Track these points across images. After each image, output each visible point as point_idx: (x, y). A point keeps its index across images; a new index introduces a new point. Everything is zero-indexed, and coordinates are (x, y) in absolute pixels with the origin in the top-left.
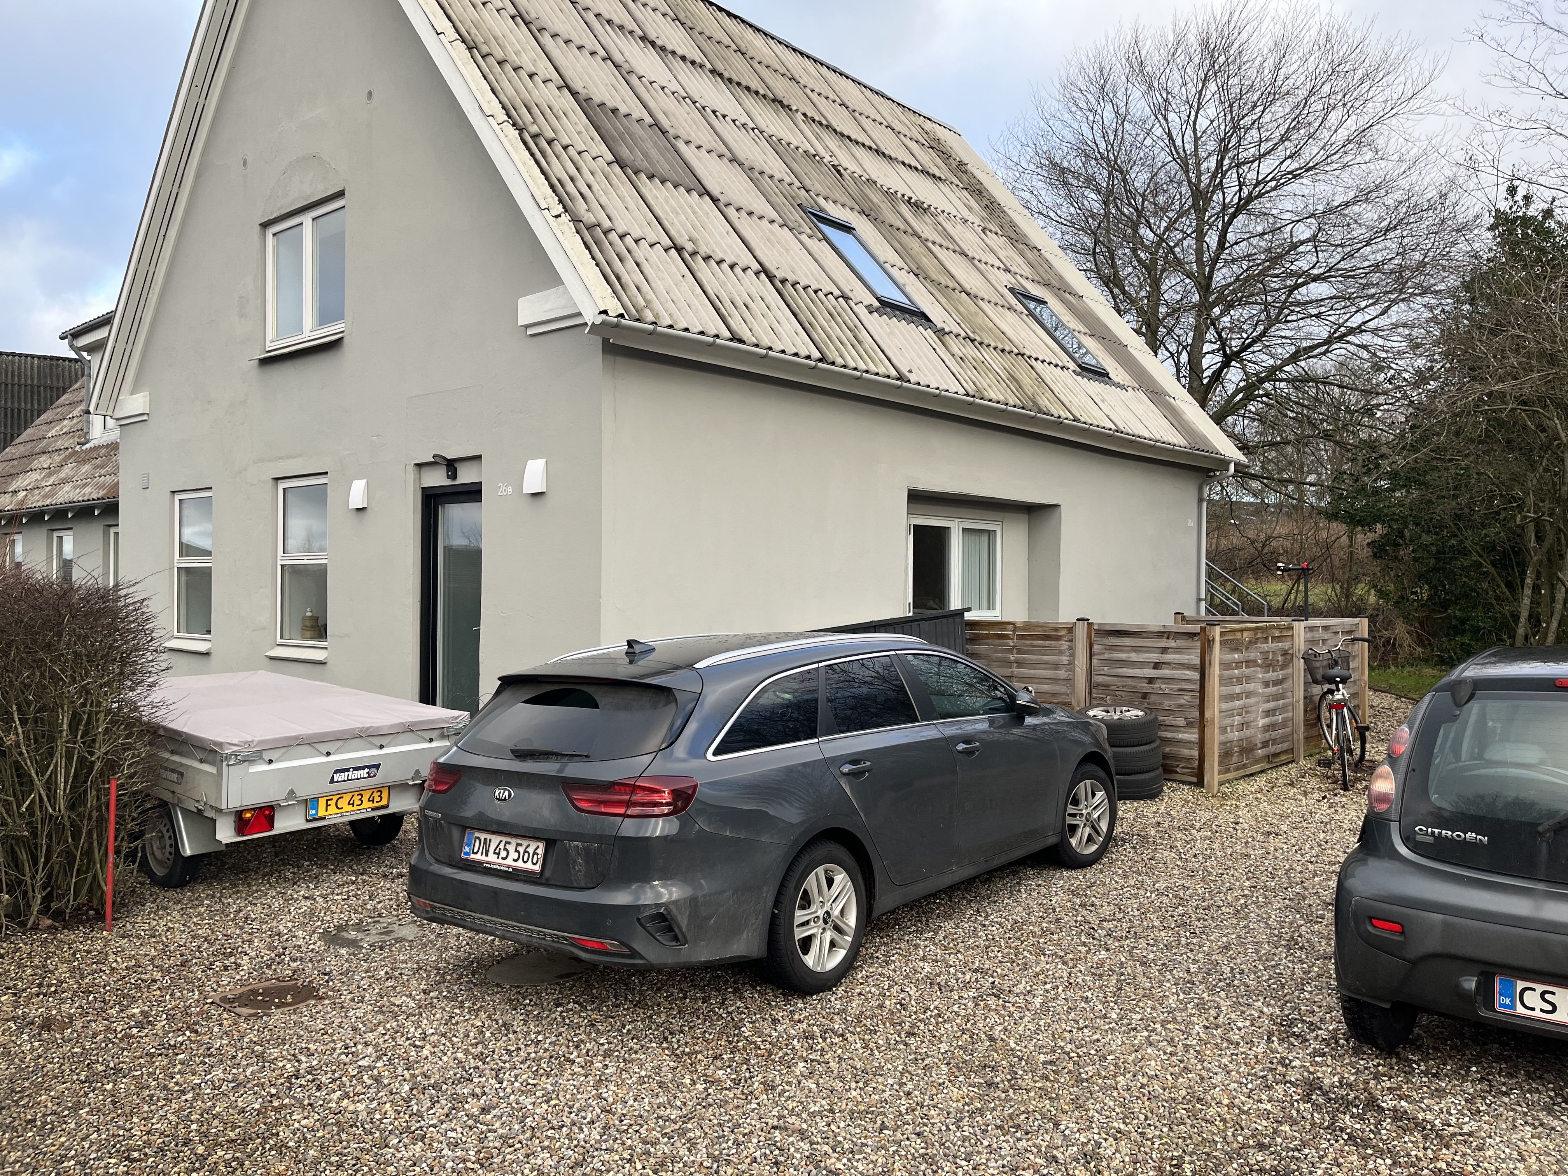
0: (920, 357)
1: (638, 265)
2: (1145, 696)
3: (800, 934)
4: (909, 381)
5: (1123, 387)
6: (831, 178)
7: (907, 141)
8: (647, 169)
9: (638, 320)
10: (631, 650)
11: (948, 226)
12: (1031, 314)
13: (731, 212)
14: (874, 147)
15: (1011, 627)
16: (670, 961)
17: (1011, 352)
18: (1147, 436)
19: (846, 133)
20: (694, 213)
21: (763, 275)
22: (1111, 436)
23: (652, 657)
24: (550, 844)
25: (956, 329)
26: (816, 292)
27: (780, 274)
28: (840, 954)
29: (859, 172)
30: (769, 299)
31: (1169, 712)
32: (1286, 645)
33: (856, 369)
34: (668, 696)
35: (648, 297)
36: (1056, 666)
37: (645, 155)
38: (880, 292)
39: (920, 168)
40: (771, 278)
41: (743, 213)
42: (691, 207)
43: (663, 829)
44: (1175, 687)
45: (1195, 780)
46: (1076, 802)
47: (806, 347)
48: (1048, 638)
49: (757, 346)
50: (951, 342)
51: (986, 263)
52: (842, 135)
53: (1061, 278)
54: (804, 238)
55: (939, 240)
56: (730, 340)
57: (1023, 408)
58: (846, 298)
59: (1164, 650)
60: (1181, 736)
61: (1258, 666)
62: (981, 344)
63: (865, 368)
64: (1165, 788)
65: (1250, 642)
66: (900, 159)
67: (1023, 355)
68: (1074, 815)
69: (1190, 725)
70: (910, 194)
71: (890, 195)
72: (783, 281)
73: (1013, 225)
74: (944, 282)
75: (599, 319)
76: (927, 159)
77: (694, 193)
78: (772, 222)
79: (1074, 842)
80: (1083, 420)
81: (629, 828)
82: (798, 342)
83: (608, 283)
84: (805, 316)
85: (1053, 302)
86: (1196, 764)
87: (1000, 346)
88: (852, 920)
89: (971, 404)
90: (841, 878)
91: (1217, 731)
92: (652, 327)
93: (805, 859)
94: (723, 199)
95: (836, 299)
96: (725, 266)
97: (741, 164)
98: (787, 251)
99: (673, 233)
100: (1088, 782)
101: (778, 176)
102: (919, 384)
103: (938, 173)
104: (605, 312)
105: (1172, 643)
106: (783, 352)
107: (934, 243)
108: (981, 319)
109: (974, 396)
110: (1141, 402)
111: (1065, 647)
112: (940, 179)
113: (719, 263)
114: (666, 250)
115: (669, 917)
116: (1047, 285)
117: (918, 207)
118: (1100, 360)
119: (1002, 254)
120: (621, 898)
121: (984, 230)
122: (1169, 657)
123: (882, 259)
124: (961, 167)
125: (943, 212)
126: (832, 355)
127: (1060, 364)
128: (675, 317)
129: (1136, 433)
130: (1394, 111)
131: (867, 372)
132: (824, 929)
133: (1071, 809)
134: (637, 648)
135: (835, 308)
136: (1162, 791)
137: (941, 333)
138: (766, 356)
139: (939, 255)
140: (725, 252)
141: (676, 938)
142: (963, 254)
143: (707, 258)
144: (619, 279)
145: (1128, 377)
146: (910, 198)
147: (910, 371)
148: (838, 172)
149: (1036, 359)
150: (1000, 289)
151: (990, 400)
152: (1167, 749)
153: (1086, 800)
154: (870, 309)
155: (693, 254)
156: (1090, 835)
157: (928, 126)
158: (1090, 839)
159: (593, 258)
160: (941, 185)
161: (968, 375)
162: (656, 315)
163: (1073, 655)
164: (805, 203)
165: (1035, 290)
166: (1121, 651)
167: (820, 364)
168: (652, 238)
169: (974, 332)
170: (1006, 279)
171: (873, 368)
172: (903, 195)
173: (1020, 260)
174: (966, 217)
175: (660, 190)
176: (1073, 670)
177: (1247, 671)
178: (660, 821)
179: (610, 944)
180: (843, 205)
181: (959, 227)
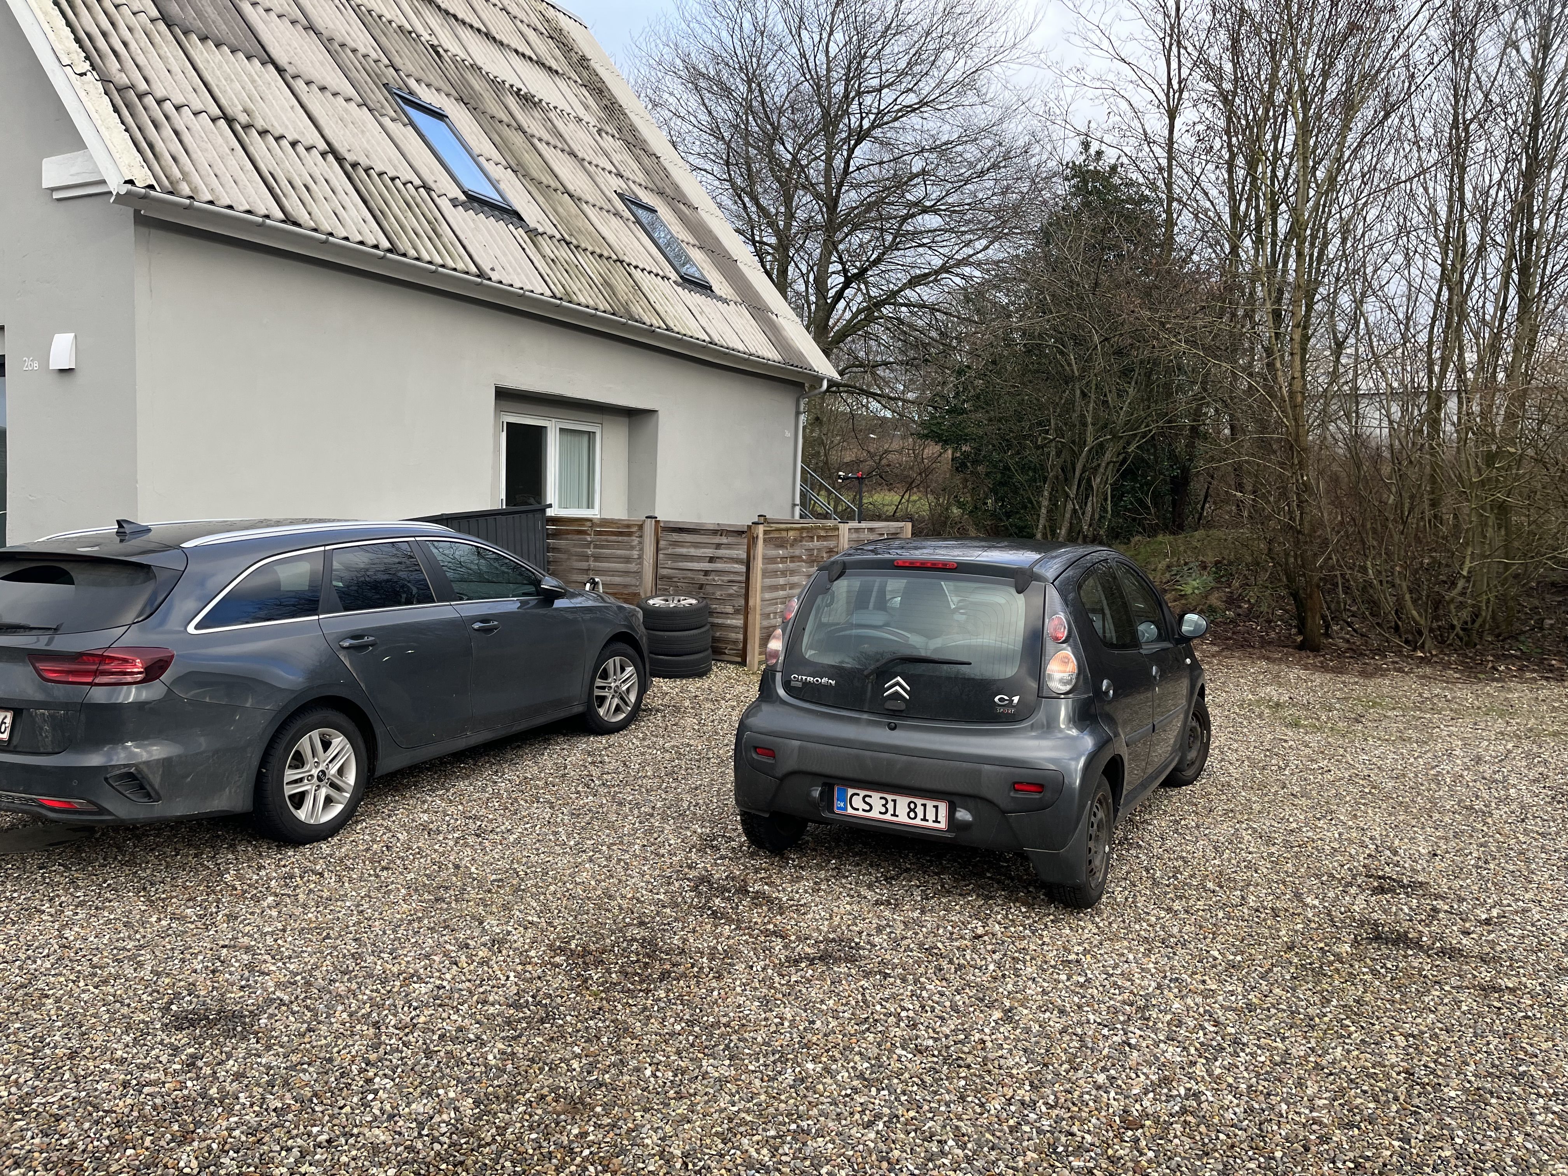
0: (505, 255)
1: (176, 133)
2: (701, 586)
3: (289, 791)
4: (490, 279)
5: (725, 301)
6: (428, 58)
7: (524, 28)
8: (199, 28)
9: (171, 193)
10: (122, 530)
11: (559, 124)
12: (638, 221)
13: (299, 85)
14: (484, 30)
15: (589, 524)
16: (141, 816)
17: (609, 258)
18: (741, 349)
19: (452, 11)
20: (253, 82)
21: (330, 157)
22: (704, 347)
23: (145, 537)
24: (18, 713)
25: (551, 230)
26: (393, 179)
27: (350, 157)
28: (337, 809)
29: (464, 56)
30: (334, 182)
31: (722, 601)
32: (831, 544)
33: (430, 263)
34: (148, 573)
35: (186, 169)
36: (628, 560)
37: (199, 14)
38: (468, 186)
39: (535, 58)
40: (340, 160)
41: (314, 88)
42: (249, 75)
43: (136, 695)
44: (726, 578)
45: (739, 660)
46: (605, 676)
47: (373, 235)
48: (621, 534)
49: (315, 230)
50: (543, 243)
51: (597, 166)
52: (447, 13)
53: (677, 187)
54: (386, 121)
55: (546, 136)
56: (283, 221)
57: (613, 314)
58: (428, 189)
59: (718, 546)
60: (729, 622)
61: (803, 561)
62: (577, 247)
63: (441, 262)
64: (714, 668)
65: (795, 540)
66: (513, 46)
67: (621, 262)
68: (603, 688)
69: (737, 612)
70: (521, 86)
71: (496, 85)
72: (354, 165)
73: (633, 130)
74: (545, 182)
75: (124, 189)
76: (544, 48)
77: (256, 61)
78: (348, 100)
79: (601, 712)
80: (676, 329)
81: (99, 695)
82: (365, 229)
83: (139, 151)
84: (377, 202)
85: (664, 212)
86: (741, 645)
87: (598, 251)
88: (351, 778)
89: (558, 306)
90: (339, 741)
91: (758, 617)
92: (188, 201)
93: (299, 724)
94: (291, 70)
95: (417, 189)
96: (285, 143)
97: (318, 34)
98: (363, 132)
99: (223, 101)
100: (617, 659)
101: (362, 50)
102: (501, 282)
103: (555, 66)
104: (131, 182)
105: (724, 540)
106: (346, 239)
107: (540, 140)
108: (581, 223)
109: (561, 299)
110: (741, 316)
111: (635, 543)
112: (557, 72)
113: (277, 139)
114: (214, 120)
115: (139, 776)
116: (661, 193)
117: (527, 100)
118: (705, 273)
119: (616, 158)
120: (95, 760)
121: (599, 131)
122: (722, 552)
123: (476, 151)
124: (584, 61)
125: (555, 108)
126: (404, 245)
127: (661, 273)
128: (217, 192)
129: (731, 345)
130: (997, 59)
131: (443, 266)
132: (319, 786)
133: (599, 682)
134: (127, 528)
135: (413, 198)
136: (710, 669)
137: (533, 234)
138: (326, 242)
139: (544, 152)
140: (287, 127)
141: (148, 795)
142: (573, 154)
143: (263, 133)
144: (151, 146)
145: (731, 291)
146: (520, 90)
147: (493, 269)
148: (437, 53)
149: (636, 267)
150: (607, 193)
151: (579, 304)
152: (718, 634)
153: (615, 674)
154: (455, 203)
155: (246, 127)
156: (618, 705)
157: (551, 13)
158: (618, 709)
159: (123, 123)
160: (557, 79)
161: (557, 277)
162: (194, 189)
163: (642, 549)
164: (392, 84)
165: (647, 198)
166: (683, 547)
167: (389, 255)
168: (198, 106)
169: (571, 235)
170: (616, 183)
171: (450, 263)
172: (512, 86)
173: (635, 166)
174: (581, 116)
175: (214, 53)
176: (641, 564)
177: (792, 565)
178: (133, 689)
179: (78, 803)
180: (438, 90)
181: (571, 125)
